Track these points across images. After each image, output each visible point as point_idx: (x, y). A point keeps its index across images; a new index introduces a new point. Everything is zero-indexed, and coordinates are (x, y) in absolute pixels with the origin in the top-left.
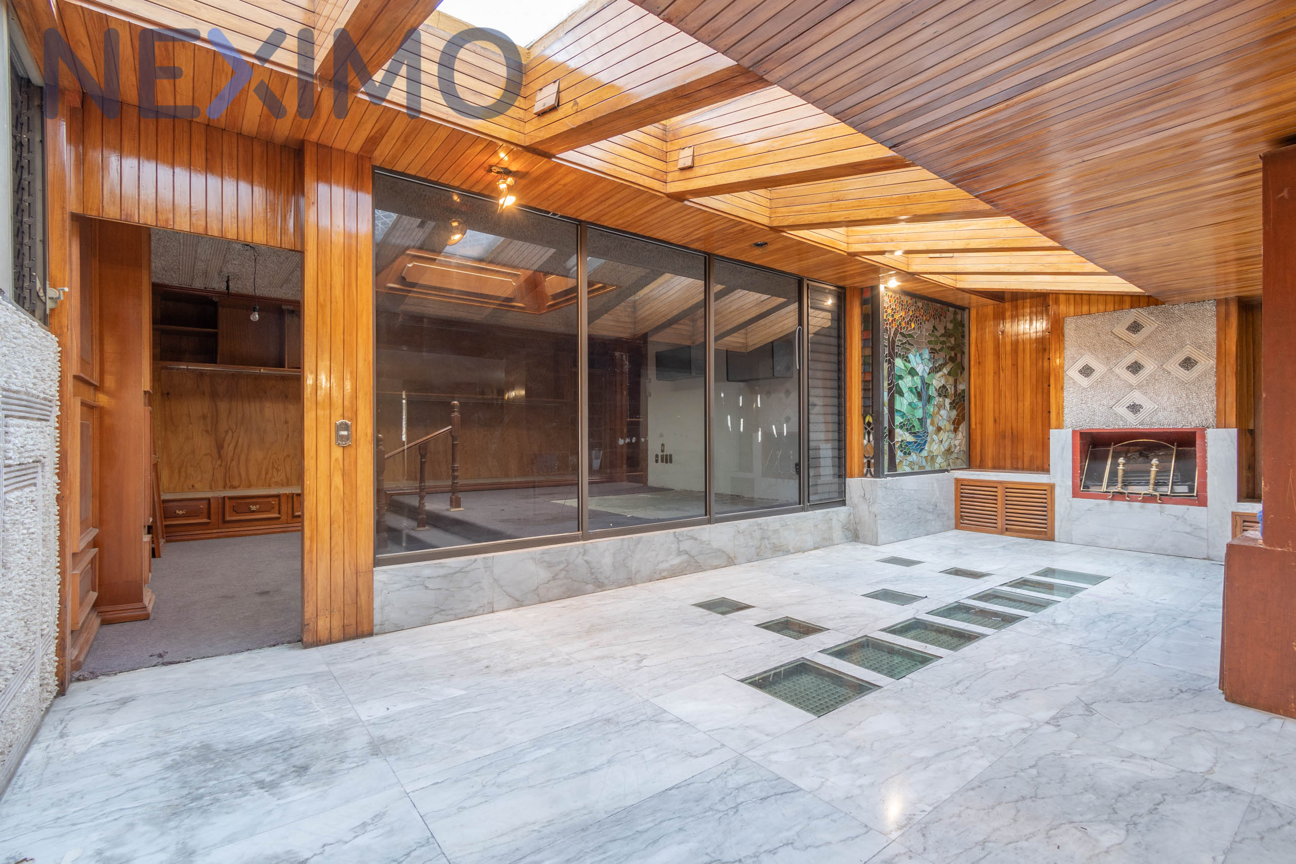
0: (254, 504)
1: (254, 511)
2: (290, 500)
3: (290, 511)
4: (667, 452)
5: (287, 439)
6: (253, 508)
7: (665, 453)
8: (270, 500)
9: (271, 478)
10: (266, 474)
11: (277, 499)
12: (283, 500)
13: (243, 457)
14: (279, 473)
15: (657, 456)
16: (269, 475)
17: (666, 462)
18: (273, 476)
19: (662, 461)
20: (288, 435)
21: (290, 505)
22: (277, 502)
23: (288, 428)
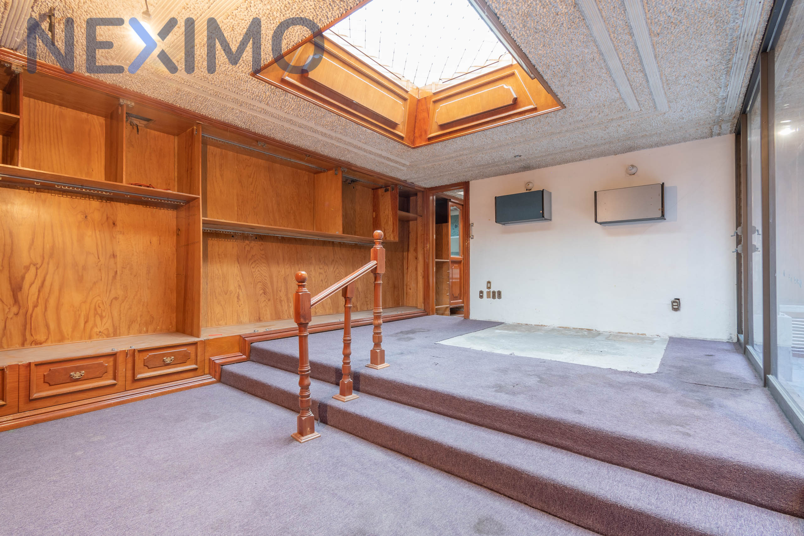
0: (78, 369)
1: (77, 380)
2: (130, 359)
3: (129, 374)
4: (494, 288)
5: (114, 277)
6: (77, 375)
7: (492, 290)
8: (101, 361)
9: (92, 329)
10: (86, 322)
11: (111, 359)
12: (120, 359)
13: (52, 302)
14: (105, 320)
15: (481, 292)
16: (90, 323)
17: (494, 297)
18: (95, 325)
19: (488, 297)
20: (116, 272)
21: (130, 366)
22: (111, 364)
23: (116, 263)
